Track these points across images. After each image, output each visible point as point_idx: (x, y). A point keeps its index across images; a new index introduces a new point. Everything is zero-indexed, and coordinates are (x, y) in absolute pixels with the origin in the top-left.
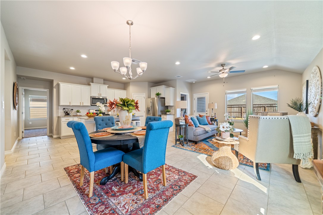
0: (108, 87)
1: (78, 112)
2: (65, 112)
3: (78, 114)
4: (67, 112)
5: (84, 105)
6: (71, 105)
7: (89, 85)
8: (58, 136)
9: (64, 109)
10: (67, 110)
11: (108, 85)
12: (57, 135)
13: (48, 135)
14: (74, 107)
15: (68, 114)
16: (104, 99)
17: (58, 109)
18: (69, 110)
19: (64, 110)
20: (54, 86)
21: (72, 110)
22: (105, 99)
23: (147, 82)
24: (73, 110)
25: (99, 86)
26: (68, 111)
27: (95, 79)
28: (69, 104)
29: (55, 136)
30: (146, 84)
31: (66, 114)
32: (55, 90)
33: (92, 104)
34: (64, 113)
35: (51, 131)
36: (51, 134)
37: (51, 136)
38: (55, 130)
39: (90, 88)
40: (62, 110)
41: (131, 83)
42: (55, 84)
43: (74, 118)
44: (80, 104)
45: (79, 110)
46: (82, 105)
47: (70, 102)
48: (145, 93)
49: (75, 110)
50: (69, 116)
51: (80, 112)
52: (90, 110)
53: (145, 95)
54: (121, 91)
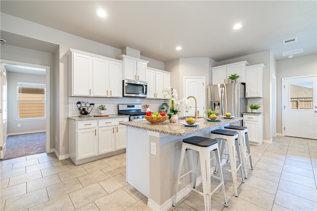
0: (148, 65)
2: (79, 109)
3: (103, 112)
4: (84, 109)
5: (113, 95)
6: (92, 96)
7: (120, 59)
8: (67, 156)
9: (79, 103)
10: (83, 105)
11: (148, 62)
12: (65, 154)
13: (48, 152)
15: (86, 113)
16: (142, 85)
17: (68, 104)
19: (79, 105)
20: (61, 57)
21: (91, 104)
22: (144, 86)
23: (209, 58)
24: (93, 104)
25: (135, 62)
27: (128, 49)
28: (87, 94)
29: (62, 157)
30: (207, 61)
31: (81, 113)
32: (62, 66)
33: (125, 95)
34: (78, 112)
35: (54, 144)
36: (52, 150)
37: (53, 155)
38: (63, 145)
39: (121, 64)
40: (75, 105)
41: (181, 60)
42: (62, 54)
43: (99, 122)
44: (107, 95)
45: (103, 105)
46: (110, 96)
47: (90, 90)
48: (205, 77)
49: (97, 106)
50: (86, 116)
51: (105, 109)
52: (119, 105)
53: (204, 80)
54: (164, 73)
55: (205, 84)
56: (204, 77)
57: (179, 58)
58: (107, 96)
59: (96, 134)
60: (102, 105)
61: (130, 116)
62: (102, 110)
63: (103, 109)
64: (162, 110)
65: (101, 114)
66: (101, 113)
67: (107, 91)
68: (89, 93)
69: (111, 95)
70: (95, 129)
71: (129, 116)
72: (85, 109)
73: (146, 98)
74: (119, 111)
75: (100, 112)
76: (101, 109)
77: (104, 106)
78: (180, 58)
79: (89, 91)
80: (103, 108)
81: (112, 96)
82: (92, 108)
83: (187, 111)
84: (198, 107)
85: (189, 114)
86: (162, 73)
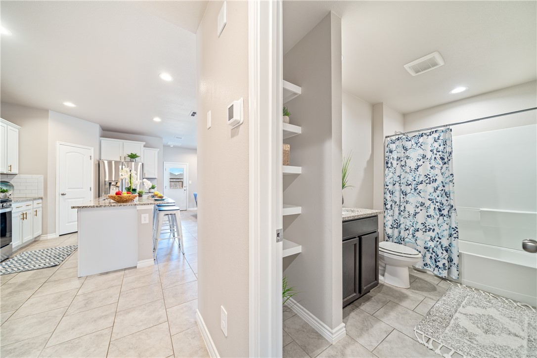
23: (98, 125)
53: (92, 151)
54: (7, 125)
55: (92, 157)
56: (92, 149)
57: (47, 111)
78: (50, 111)
83: (63, 195)
84: (82, 188)
85: (67, 199)
86: (5, 125)
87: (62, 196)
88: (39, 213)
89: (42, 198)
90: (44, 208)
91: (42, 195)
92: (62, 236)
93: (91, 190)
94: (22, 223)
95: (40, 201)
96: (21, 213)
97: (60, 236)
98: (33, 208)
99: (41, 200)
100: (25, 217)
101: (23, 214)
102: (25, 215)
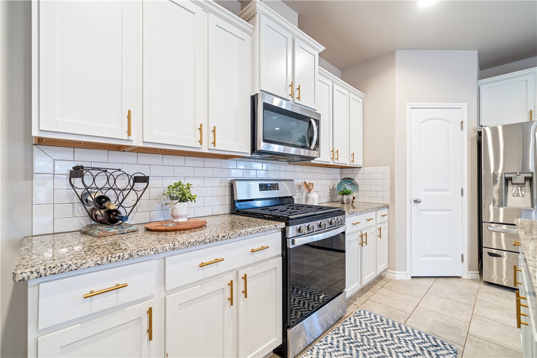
1: (182, 196)
2: (83, 200)
3: (184, 212)
4: (101, 201)
6: (137, 142)
10: (101, 182)
11: (322, 49)
14: (157, 159)
15: (113, 218)
17: (30, 175)
18: (122, 183)
19: (77, 182)
21: (137, 179)
22: (313, 122)
23: (475, 53)
24: (145, 179)
25: (290, 36)
26: (110, 194)
28: (115, 133)
31: (92, 216)
33: (262, 146)
34: (80, 210)
40: (64, 183)
41: (398, 56)
43: (167, 268)
44: (201, 142)
45: (185, 183)
46: (212, 147)
47: (129, 117)
48: (467, 104)
49: (158, 185)
50: (112, 230)
51: (192, 199)
52: (237, 182)
53: (464, 112)
54: (350, 92)
55: (465, 124)
56: (465, 106)
57: (395, 52)
58: (198, 145)
59: (150, 331)
60: (180, 184)
61: (287, 225)
62: (181, 201)
63: (183, 198)
64: (345, 197)
65: (175, 217)
66: (175, 213)
67: (200, 129)
68: (126, 129)
69: (214, 143)
70: (145, 307)
71: (283, 225)
72: (107, 199)
73: (312, 161)
74: (233, 202)
75: (173, 209)
76: (177, 198)
77: (188, 188)
78: (397, 53)
79: (126, 120)
80: (184, 195)
81: (217, 148)
82: (139, 193)
83: (416, 201)
84: (447, 190)
85: (422, 210)
86: (346, 92)
87: (415, 204)
88: (385, 233)
89: (387, 207)
90: (391, 224)
91: (387, 201)
92: (415, 279)
93: (462, 194)
94: (361, 250)
95: (385, 211)
96: (359, 234)
97: (412, 277)
98: (377, 224)
99: (387, 210)
100: (364, 240)
101: (362, 236)
102: (364, 237)
